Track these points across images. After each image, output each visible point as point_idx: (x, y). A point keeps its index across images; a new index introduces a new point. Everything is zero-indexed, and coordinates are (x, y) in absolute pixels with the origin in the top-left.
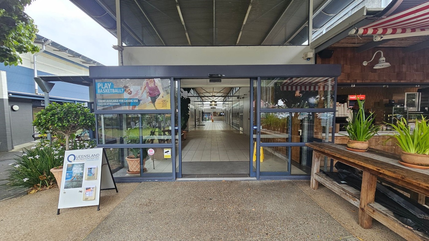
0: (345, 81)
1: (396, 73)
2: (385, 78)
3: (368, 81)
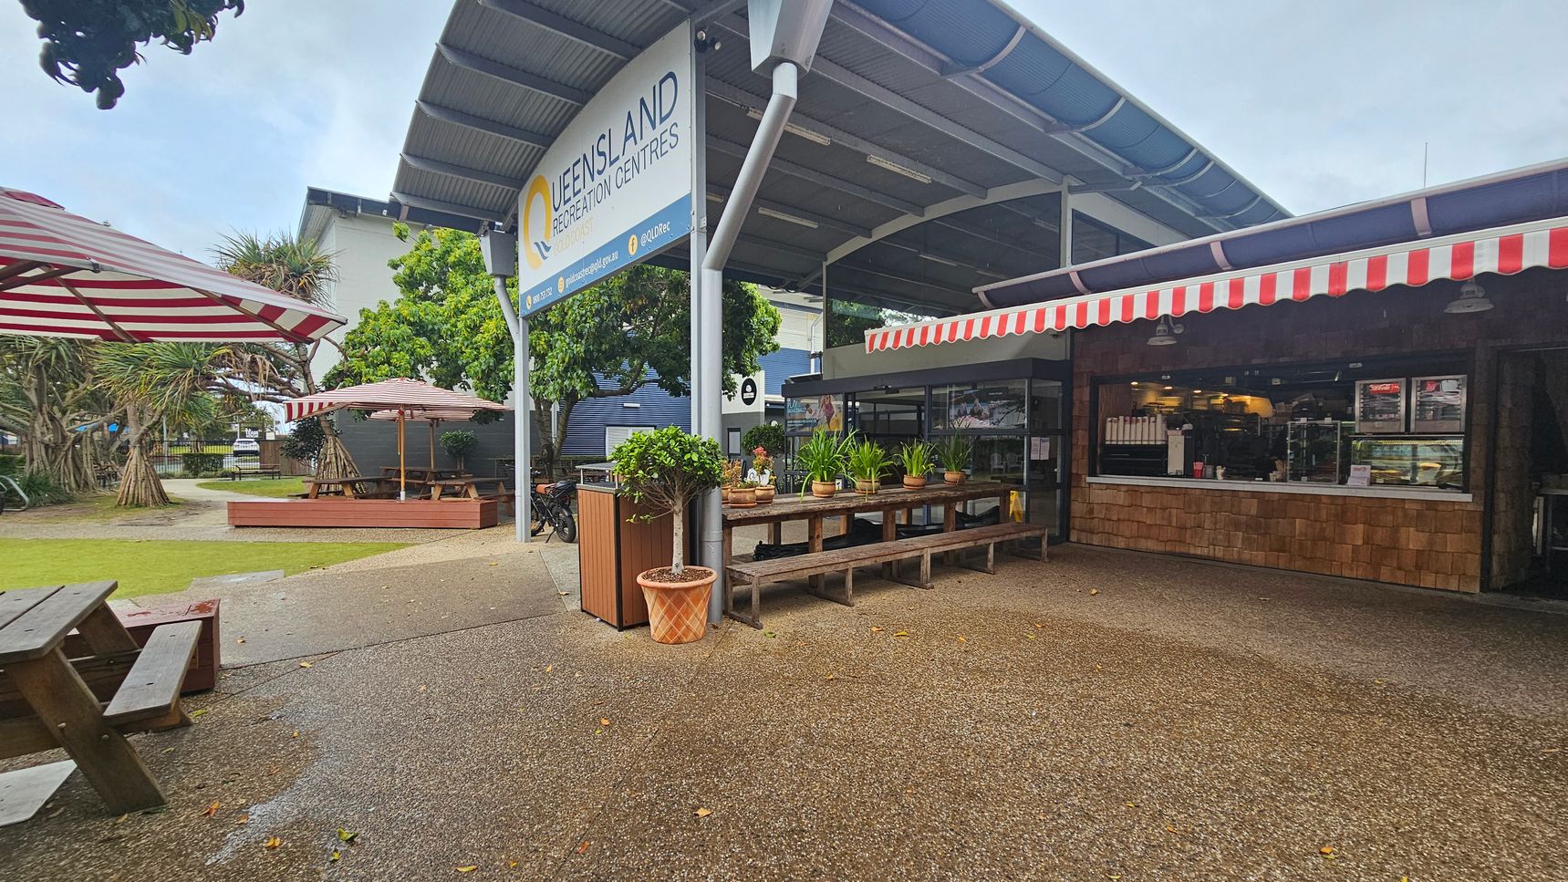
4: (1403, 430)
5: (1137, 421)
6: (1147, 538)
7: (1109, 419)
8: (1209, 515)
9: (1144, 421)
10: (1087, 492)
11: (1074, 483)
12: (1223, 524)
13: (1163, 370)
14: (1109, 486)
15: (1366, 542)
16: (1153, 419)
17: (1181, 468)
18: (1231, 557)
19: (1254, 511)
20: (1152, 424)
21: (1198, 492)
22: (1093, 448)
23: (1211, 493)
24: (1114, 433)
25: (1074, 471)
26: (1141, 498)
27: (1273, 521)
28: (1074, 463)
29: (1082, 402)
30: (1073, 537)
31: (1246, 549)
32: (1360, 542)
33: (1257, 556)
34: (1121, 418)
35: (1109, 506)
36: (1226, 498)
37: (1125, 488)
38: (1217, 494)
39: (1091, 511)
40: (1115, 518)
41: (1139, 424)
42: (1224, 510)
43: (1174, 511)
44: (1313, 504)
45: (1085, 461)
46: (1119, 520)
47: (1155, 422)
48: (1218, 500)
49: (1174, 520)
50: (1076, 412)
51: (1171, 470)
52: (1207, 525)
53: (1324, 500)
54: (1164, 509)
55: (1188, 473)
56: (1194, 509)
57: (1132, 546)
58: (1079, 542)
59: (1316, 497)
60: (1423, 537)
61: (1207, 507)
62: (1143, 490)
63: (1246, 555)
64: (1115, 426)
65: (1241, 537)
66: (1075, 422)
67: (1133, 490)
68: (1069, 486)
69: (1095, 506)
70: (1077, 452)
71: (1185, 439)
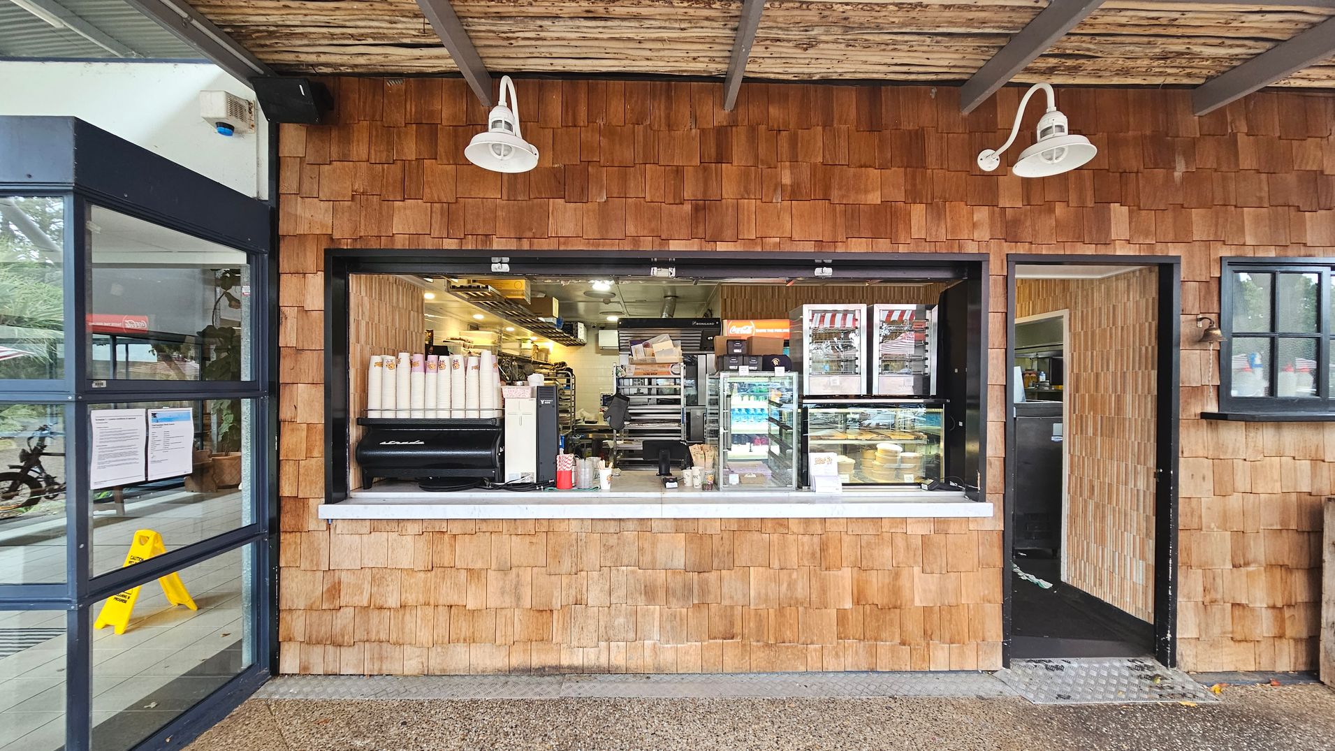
0: (429, 244)
1: (687, 207)
2: (631, 230)
3: (544, 245)
4: (864, 392)
5: (439, 365)
6: (471, 640)
7: (376, 359)
8: (595, 574)
9: (454, 365)
10: (324, 545)
11: (287, 521)
12: (622, 592)
13: (495, 247)
14: (376, 525)
15: (858, 600)
16: (473, 361)
17: (532, 469)
18: (640, 662)
19: (679, 561)
20: (472, 373)
21: (574, 527)
22: (336, 429)
23: (599, 526)
24: (390, 392)
25: (287, 490)
26: (453, 548)
27: (712, 576)
28: (288, 470)
29: (303, 311)
30: (289, 662)
31: (668, 642)
32: (848, 605)
33: (687, 653)
34: (404, 357)
35: (378, 576)
36: (630, 535)
37: (416, 528)
38: (612, 528)
39: (334, 590)
40: (393, 601)
41: (445, 372)
42: (625, 561)
43: (526, 576)
44: (776, 536)
45: (316, 464)
46: (403, 607)
47: (478, 367)
48: (613, 540)
49: (526, 593)
50: (288, 336)
51: (512, 474)
52: (595, 596)
53: (794, 527)
54: (504, 570)
55: (547, 479)
56: (567, 565)
57: (435, 664)
58: (304, 673)
59: (781, 523)
60: (933, 581)
61: (593, 556)
62: (456, 529)
63: (668, 656)
64: (390, 374)
65: (657, 615)
66: (285, 365)
67: (435, 531)
68: (275, 528)
69: (345, 577)
70: (292, 441)
71: (539, 406)
